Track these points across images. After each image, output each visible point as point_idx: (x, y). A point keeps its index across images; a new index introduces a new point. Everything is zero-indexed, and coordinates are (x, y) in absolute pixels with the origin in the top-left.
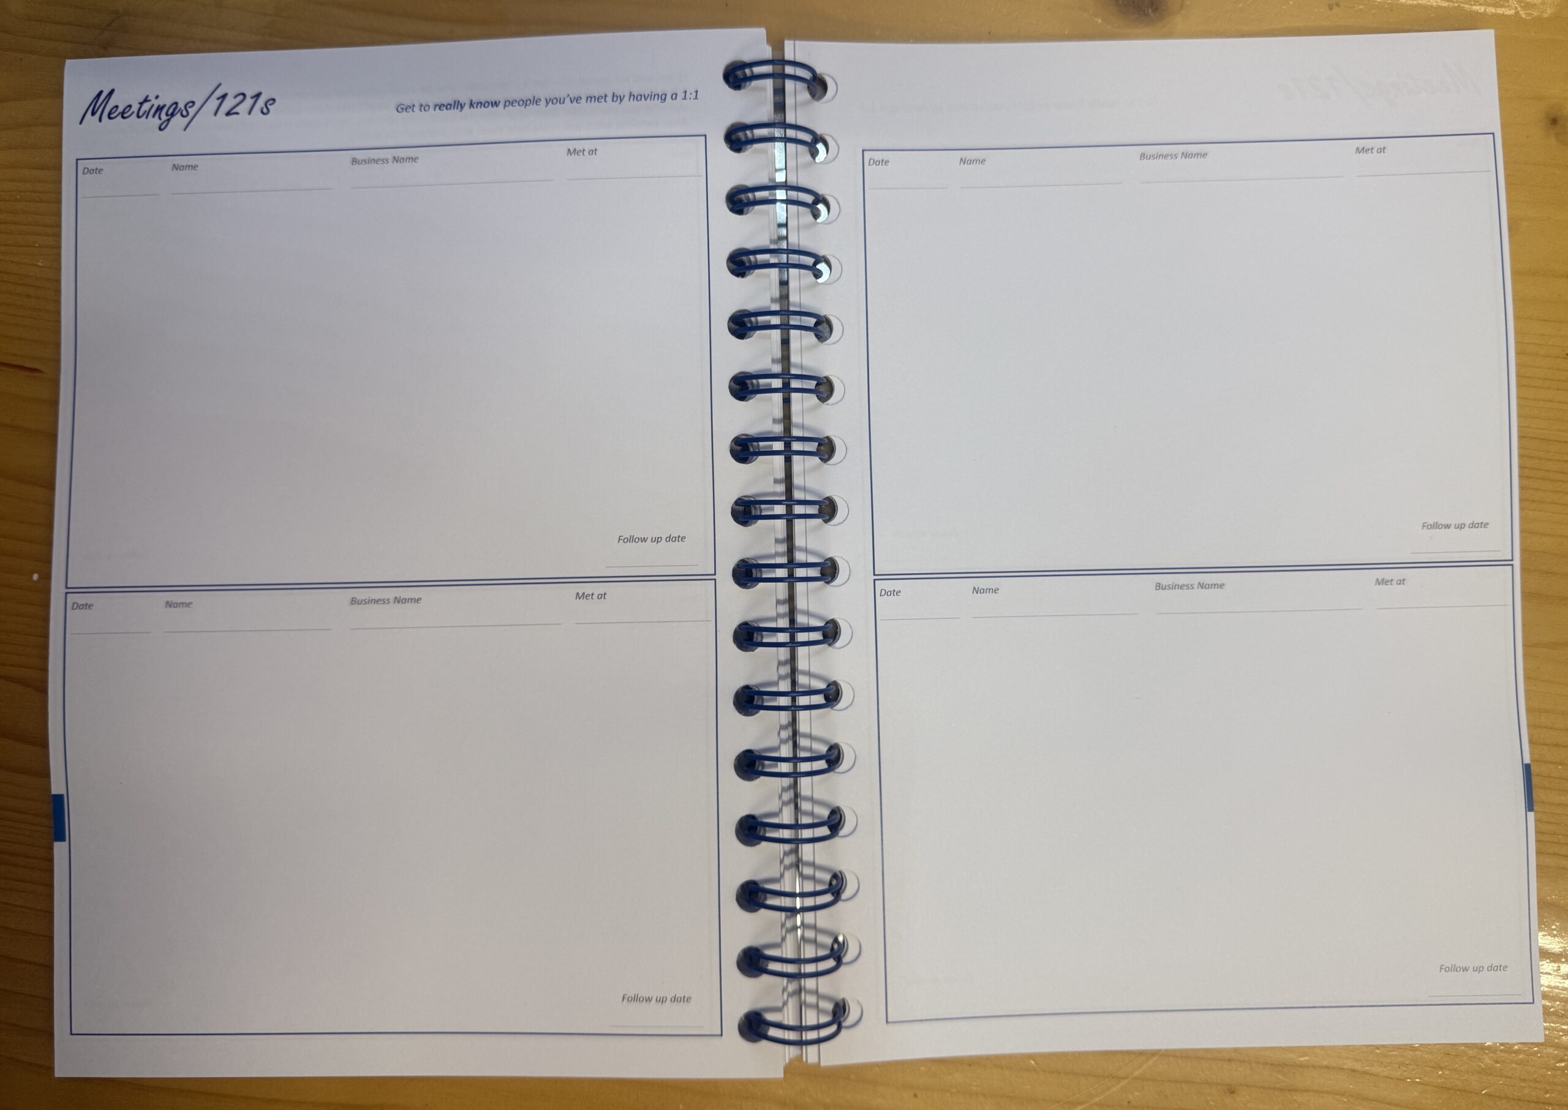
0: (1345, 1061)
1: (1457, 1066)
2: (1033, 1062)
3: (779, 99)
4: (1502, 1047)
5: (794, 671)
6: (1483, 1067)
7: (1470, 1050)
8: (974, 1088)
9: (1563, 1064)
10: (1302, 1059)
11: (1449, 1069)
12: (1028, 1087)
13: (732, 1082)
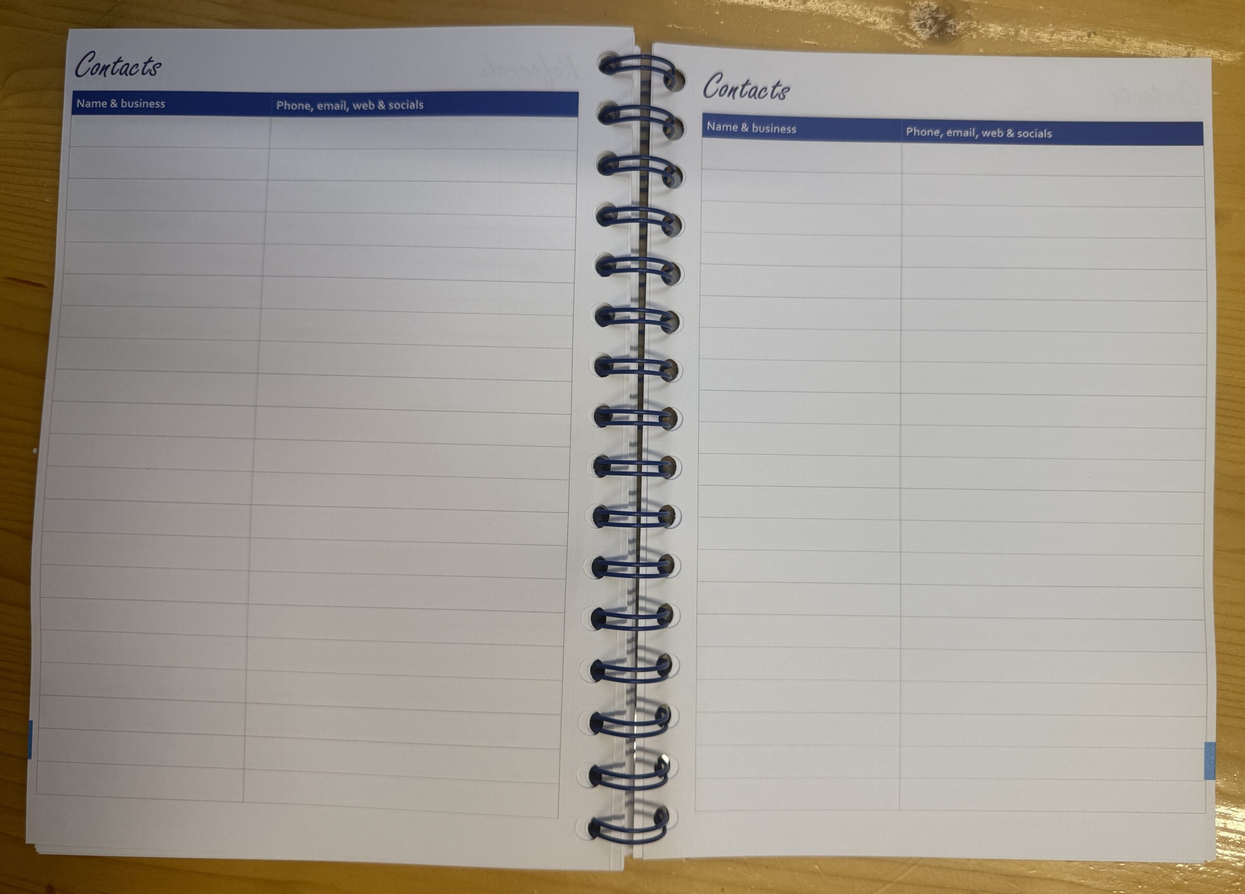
0: (1066, 875)
1: (1154, 882)
2: (817, 867)
3: (646, 89)
4: (1190, 869)
5: (638, 549)
6: (1174, 883)
7: (1164, 870)
8: (770, 885)
9: (1238, 884)
10: (1031, 872)
11: (1147, 885)
12: (813, 886)
13: (577, 874)
